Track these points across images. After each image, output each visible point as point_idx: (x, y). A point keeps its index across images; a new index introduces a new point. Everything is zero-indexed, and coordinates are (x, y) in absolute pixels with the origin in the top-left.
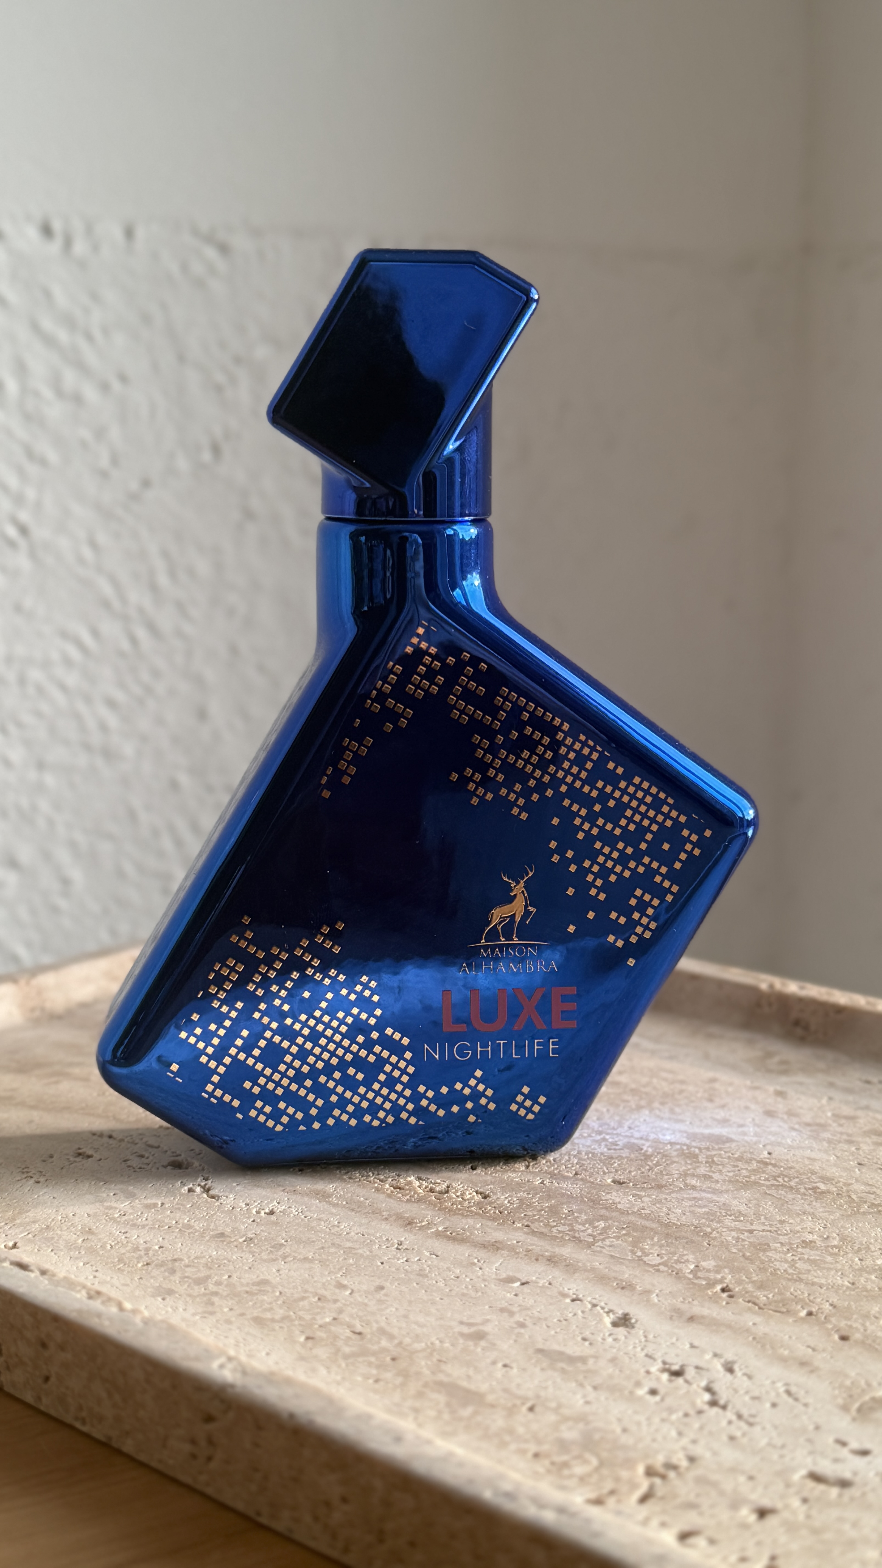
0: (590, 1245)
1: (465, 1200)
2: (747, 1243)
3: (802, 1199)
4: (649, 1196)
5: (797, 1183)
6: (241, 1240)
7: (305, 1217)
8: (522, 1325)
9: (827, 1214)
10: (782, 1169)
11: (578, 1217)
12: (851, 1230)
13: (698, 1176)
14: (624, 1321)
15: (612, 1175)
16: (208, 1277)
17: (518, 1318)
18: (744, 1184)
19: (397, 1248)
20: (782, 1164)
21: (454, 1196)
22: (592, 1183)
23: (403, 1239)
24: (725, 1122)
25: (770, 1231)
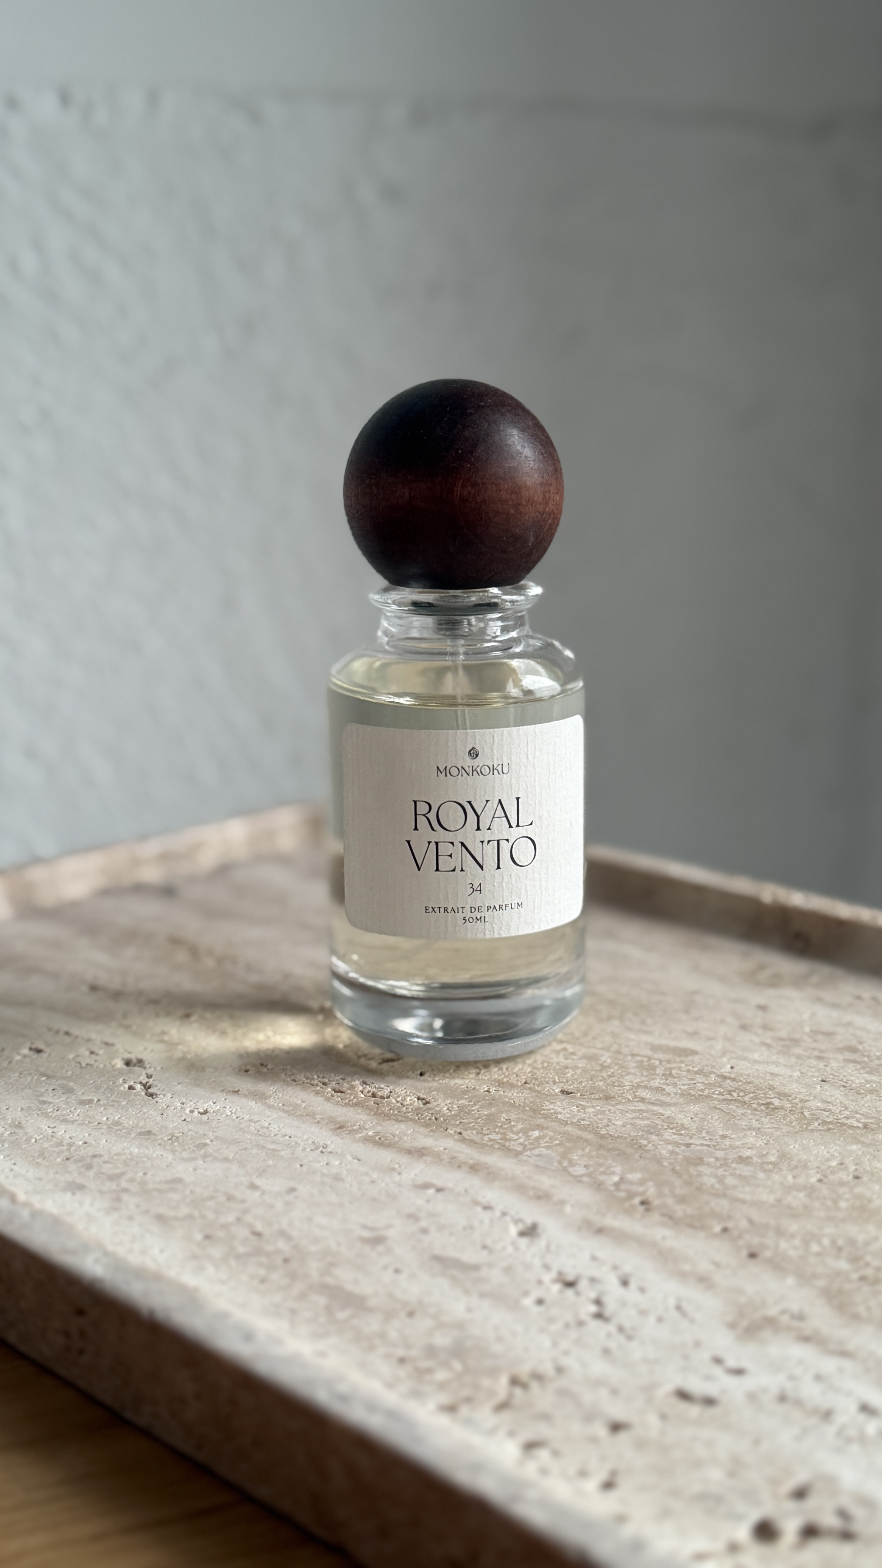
0: (518, 1154)
1: (404, 1106)
2: (680, 1157)
3: (751, 1115)
4: (593, 1107)
5: (751, 1098)
6: (166, 1139)
7: (237, 1118)
8: (424, 1231)
9: (773, 1130)
10: (740, 1083)
11: (514, 1126)
12: (793, 1147)
13: (651, 1089)
14: (530, 1232)
15: (562, 1085)
16: (122, 1174)
17: (424, 1224)
18: (696, 1098)
19: (322, 1152)
20: (742, 1079)
21: (394, 1101)
22: (539, 1092)
23: (329, 1142)
24: (695, 1034)
25: (708, 1146)
